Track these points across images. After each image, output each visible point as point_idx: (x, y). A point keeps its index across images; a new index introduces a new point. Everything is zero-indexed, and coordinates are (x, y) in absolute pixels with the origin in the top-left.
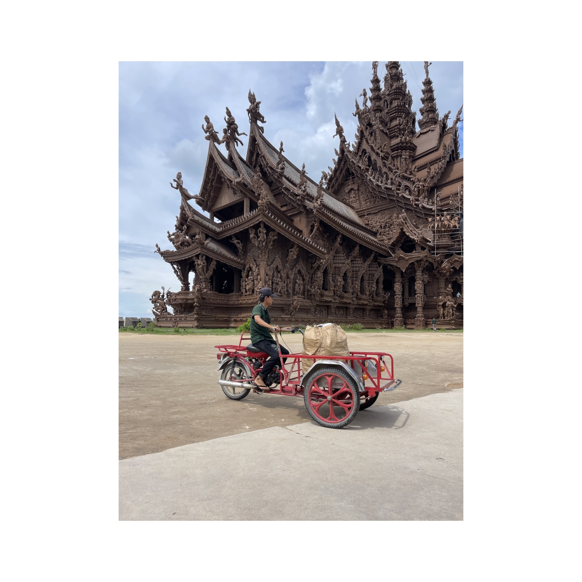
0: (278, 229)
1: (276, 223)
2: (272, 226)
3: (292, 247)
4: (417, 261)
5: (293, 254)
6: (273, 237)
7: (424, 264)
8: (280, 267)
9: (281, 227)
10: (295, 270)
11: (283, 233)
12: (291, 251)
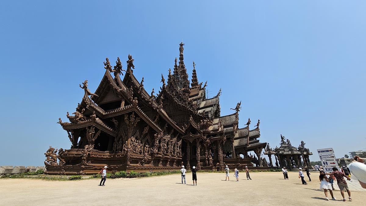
0: (141, 116)
1: (141, 113)
2: (139, 114)
3: (146, 127)
4: (197, 138)
5: (146, 130)
6: (138, 120)
7: (200, 140)
8: (139, 137)
9: (143, 115)
10: (146, 139)
11: (143, 119)
12: (145, 129)
